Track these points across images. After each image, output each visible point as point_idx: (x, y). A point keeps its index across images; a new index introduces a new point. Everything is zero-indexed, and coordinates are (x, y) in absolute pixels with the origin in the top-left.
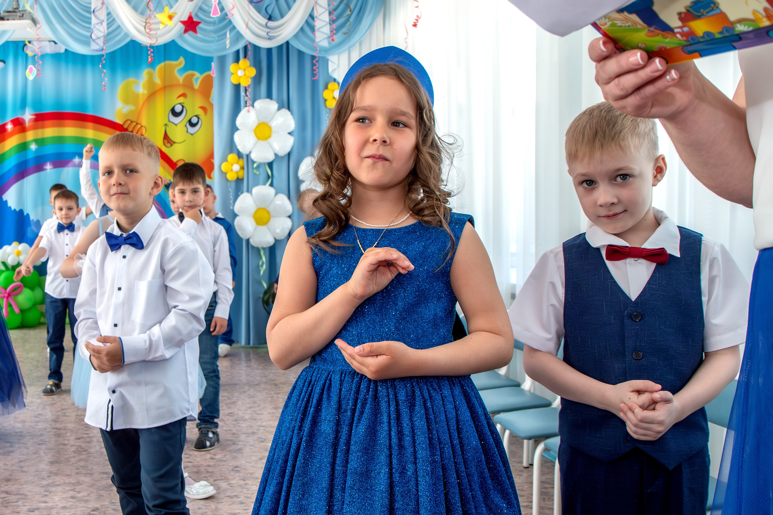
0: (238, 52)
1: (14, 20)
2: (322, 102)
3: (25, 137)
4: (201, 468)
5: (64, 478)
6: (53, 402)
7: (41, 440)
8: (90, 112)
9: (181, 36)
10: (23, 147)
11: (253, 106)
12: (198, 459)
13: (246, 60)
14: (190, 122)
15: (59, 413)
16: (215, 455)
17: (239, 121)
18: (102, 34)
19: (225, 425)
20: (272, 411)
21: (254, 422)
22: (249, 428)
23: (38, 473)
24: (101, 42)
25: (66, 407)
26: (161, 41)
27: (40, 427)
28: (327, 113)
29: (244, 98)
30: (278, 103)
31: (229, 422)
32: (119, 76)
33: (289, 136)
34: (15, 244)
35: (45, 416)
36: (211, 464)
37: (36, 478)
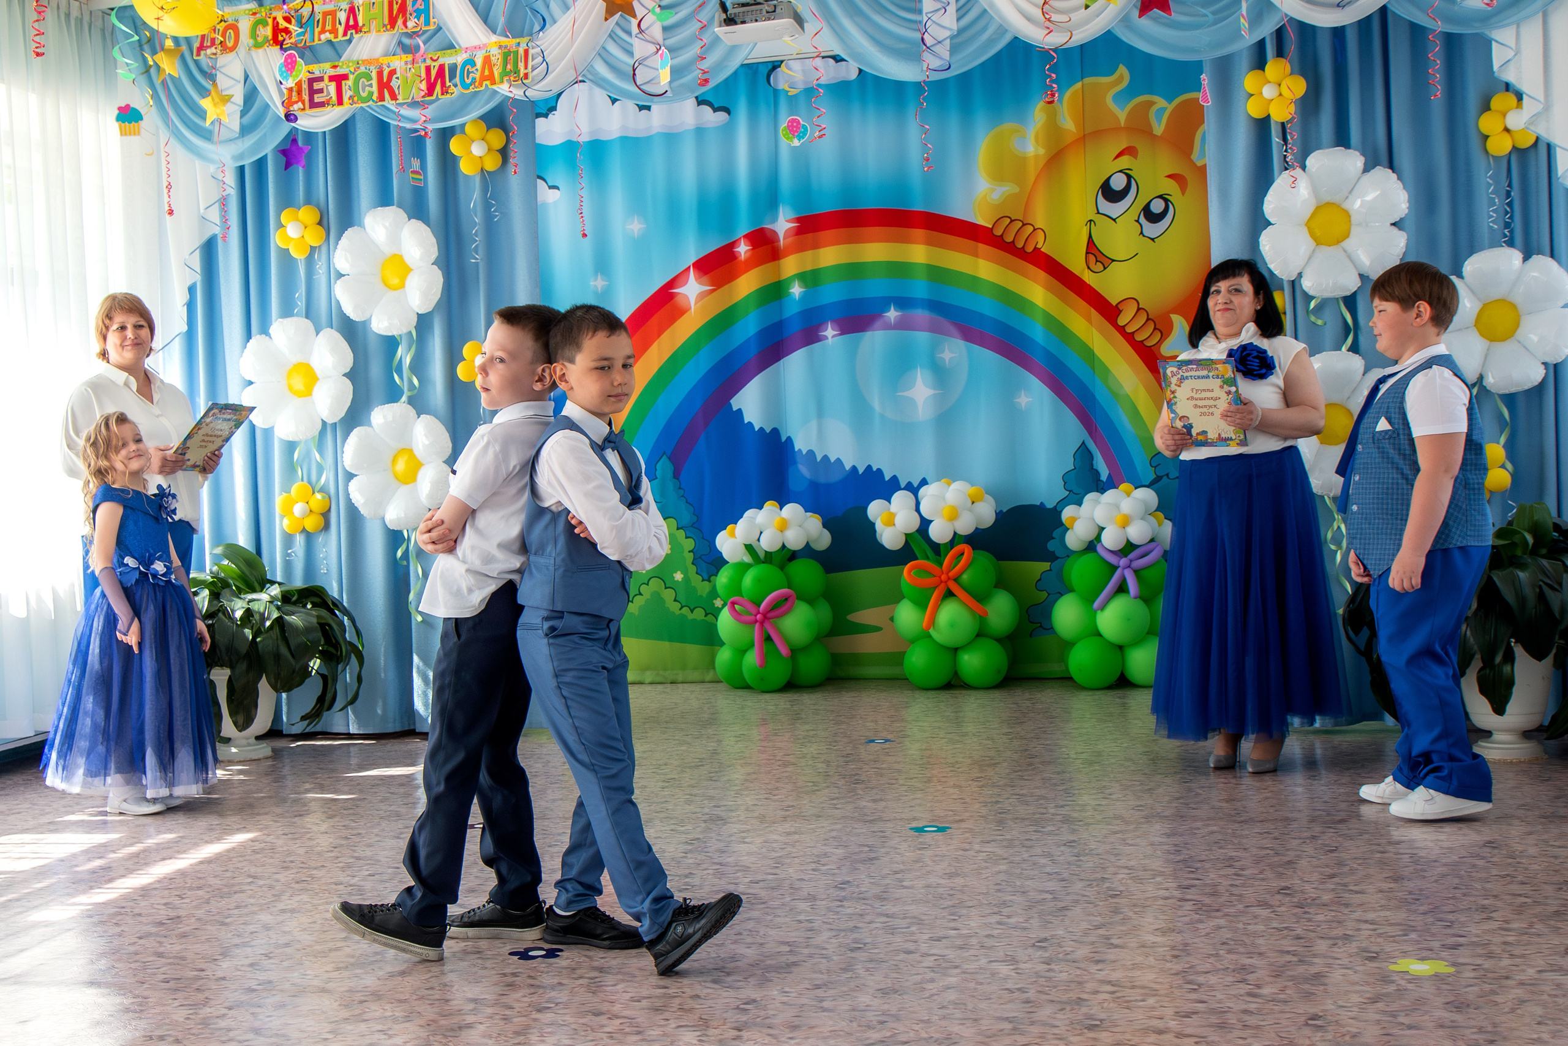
0: (1261, 44)
1: (756, 21)
2: (1475, 143)
3: (778, 271)
4: (1229, 1015)
5: (916, 1027)
6: (872, 855)
7: (856, 941)
8: (918, 206)
9: (1125, 20)
10: (775, 291)
11: (1303, 168)
12: (1219, 996)
13: (1283, 61)
14: (1147, 210)
15: (889, 882)
16: (1258, 986)
17: (1270, 204)
18: (948, 33)
19: (1272, 915)
20: (1386, 886)
21: (1346, 911)
22: (1334, 925)
23: (857, 1013)
24: (944, 51)
25: (902, 867)
26: (1081, 36)
27: (849, 911)
28: (1489, 168)
29: (1280, 152)
30: (1363, 154)
31: (1283, 909)
32: (980, 120)
33: (1395, 230)
34: (770, 506)
35: (858, 886)
36: (1252, 1007)
37: (855, 1024)
